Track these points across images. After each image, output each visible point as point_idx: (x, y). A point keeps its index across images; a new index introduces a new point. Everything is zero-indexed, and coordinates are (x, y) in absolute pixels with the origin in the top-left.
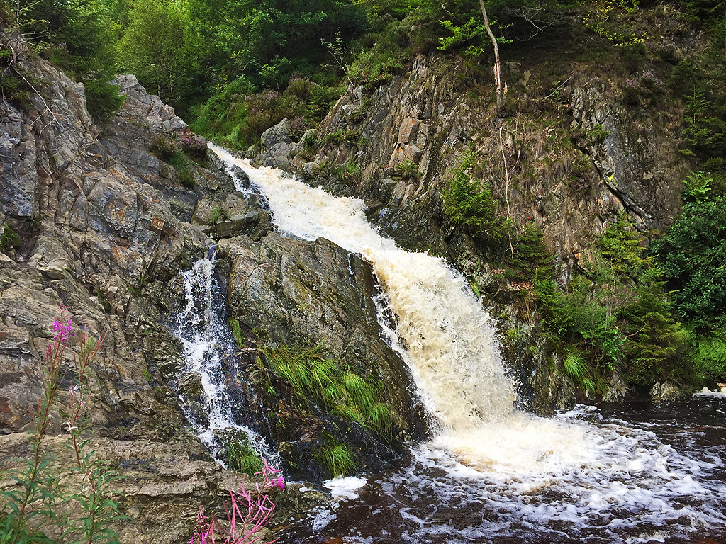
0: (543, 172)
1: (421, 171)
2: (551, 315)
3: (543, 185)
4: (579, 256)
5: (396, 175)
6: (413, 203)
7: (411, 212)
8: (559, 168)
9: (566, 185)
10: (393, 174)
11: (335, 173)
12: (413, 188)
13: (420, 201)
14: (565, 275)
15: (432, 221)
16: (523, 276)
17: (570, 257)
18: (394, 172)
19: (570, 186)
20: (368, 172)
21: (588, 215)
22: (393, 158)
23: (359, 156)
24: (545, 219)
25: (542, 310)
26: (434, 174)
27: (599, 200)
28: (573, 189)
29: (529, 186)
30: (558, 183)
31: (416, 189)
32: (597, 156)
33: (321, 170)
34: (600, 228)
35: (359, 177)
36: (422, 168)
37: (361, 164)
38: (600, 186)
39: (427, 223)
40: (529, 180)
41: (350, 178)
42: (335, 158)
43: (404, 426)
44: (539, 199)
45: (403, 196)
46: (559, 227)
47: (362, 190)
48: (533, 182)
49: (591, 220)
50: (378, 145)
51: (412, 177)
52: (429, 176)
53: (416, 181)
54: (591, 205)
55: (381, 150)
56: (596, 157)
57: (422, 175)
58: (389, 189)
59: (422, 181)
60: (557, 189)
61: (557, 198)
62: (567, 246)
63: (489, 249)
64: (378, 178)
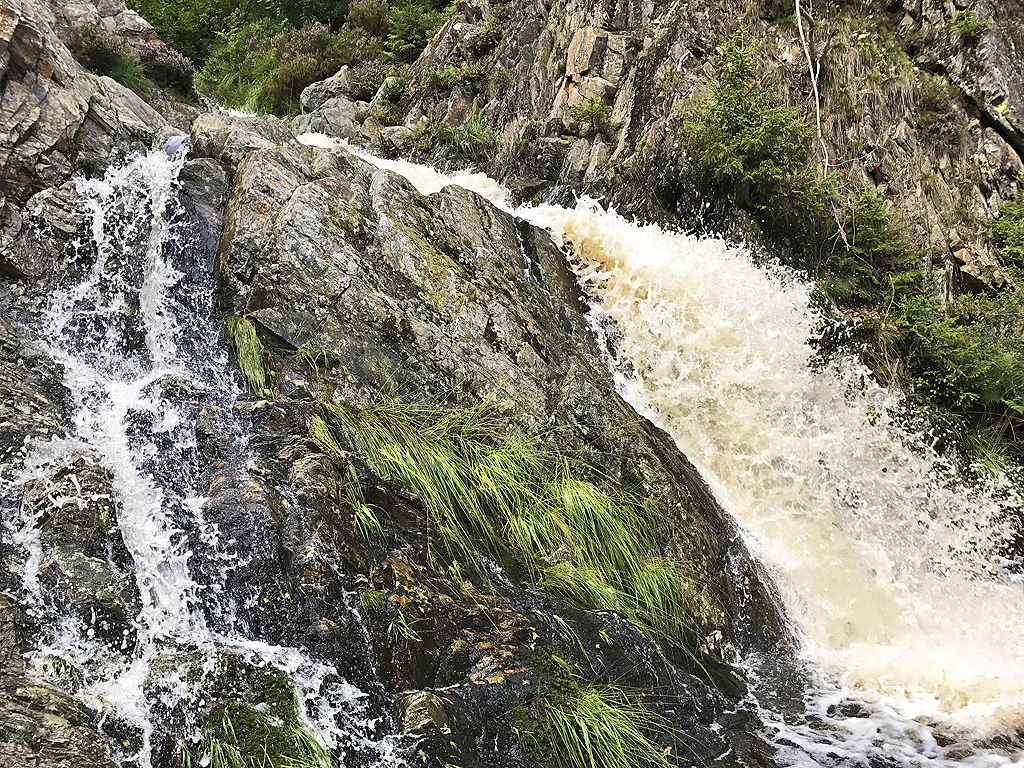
0: (871, 100)
1: (616, 120)
3: (873, 125)
4: (962, 254)
5: (567, 133)
6: (611, 174)
7: (608, 189)
8: (899, 92)
9: (912, 127)
10: (563, 132)
11: (445, 139)
12: (604, 151)
13: (624, 169)
14: (943, 291)
15: (654, 202)
16: (863, 293)
17: (947, 257)
18: (563, 126)
19: (918, 127)
20: (509, 136)
21: (959, 184)
22: (557, 104)
23: (491, 108)
24: (882, 188)
26: (646, 121)
27: (976, 156)
28: (927, 134)
29: (843, 128)
30: (898, 121)
31: (612, 151)
32: (964, 73)
33: (417, 140)
35: (492, 147)
36: (620, 114)
37: (496, 121)
39: (645, 205)
40: (842, 116)
41: (476, 146)
42: (444, 115)
44: (869, 149)
45: (586, 165)
46: (913, 201)
47: (499, 169)
48: (852, 119)
49: (966, 191)
50: (527, 84)
51: (602, 131)
52: (635, 125)
53: (609, 138)
54: (963, 165)
55: (534, 93)
56: (963, 76)
57: (620, 126)
58: (559, 156)
59: (622, 136)
60: (901, 130)
61: (901, 149)
62: (937, 235)
63: (787, 241)
64: (535, 138)
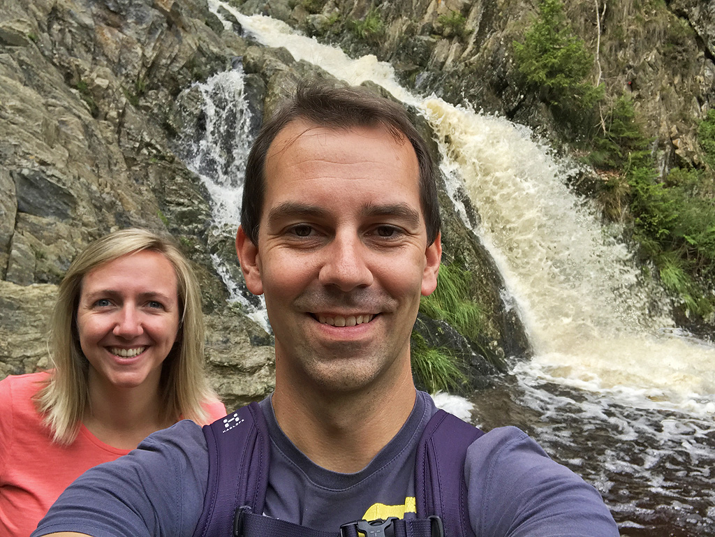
0: (636, 34)
1: (469, 27)
2: (647, 211)
3: (635, 51)
4: (678, 142)
5: (435, 33)
6: (461, 67)
7: (459, 77)
8: (654, 30)
9: (660, 53)
10: (432, 32)
11: (351, 28)
12: (459, 49)
13: (471, 64)
14: (661, 165)
15: (488, 89)
16: (612, 162)
17: (667, 144)
18: (433, 28)
19: (664, 54)
20: (395, 30)
21: (685, 95)
22: (430, 10)
23: (384, 8)
24: (635, 94)
25: (636, 207)
26: (489, 31)
27: (698, 77)
28: (669, 60)
29: (616, 51)
30: (652, 49)
31: (464, 50)
32: (699, 20)
33: (331, 26)
34: (698, 112)
35: (383, 36)
36: (472, 24)
37: (386, 18)
38: (698, 60)
39: (482, 91)
40: (615, 43)
41: (372, 35)
42: (351, 10)
43: (494, 336)
44: (630, 67)
45: (446, 58)
46: (654, 103)
47: (387, 53)
48: (622, 46)
49: (688, 100)
51: (458, 35)
52: (481, 34)
53: (463, 41)
54: (688, 82)
56: (698, 22)
57: (471, 32)
58: (428, 49)
59: (472, 40)
60: (652, 57)
61: (650, 69)
62: (663, 129)
63: (569, 125)
64: (413, 35)
